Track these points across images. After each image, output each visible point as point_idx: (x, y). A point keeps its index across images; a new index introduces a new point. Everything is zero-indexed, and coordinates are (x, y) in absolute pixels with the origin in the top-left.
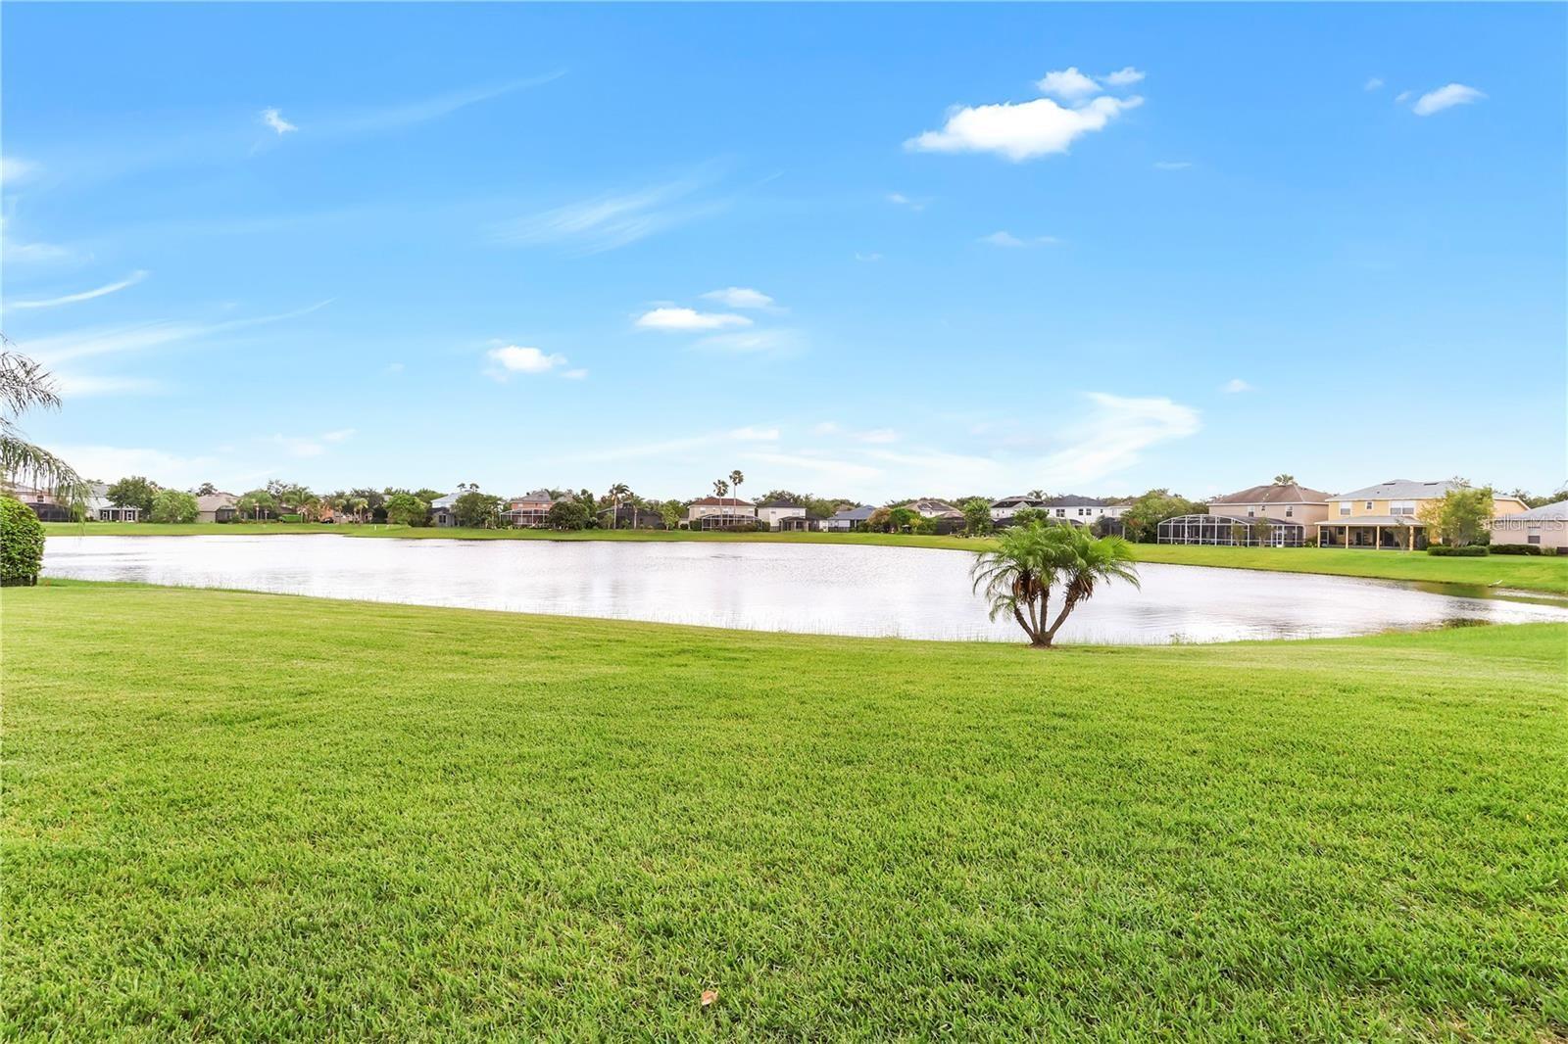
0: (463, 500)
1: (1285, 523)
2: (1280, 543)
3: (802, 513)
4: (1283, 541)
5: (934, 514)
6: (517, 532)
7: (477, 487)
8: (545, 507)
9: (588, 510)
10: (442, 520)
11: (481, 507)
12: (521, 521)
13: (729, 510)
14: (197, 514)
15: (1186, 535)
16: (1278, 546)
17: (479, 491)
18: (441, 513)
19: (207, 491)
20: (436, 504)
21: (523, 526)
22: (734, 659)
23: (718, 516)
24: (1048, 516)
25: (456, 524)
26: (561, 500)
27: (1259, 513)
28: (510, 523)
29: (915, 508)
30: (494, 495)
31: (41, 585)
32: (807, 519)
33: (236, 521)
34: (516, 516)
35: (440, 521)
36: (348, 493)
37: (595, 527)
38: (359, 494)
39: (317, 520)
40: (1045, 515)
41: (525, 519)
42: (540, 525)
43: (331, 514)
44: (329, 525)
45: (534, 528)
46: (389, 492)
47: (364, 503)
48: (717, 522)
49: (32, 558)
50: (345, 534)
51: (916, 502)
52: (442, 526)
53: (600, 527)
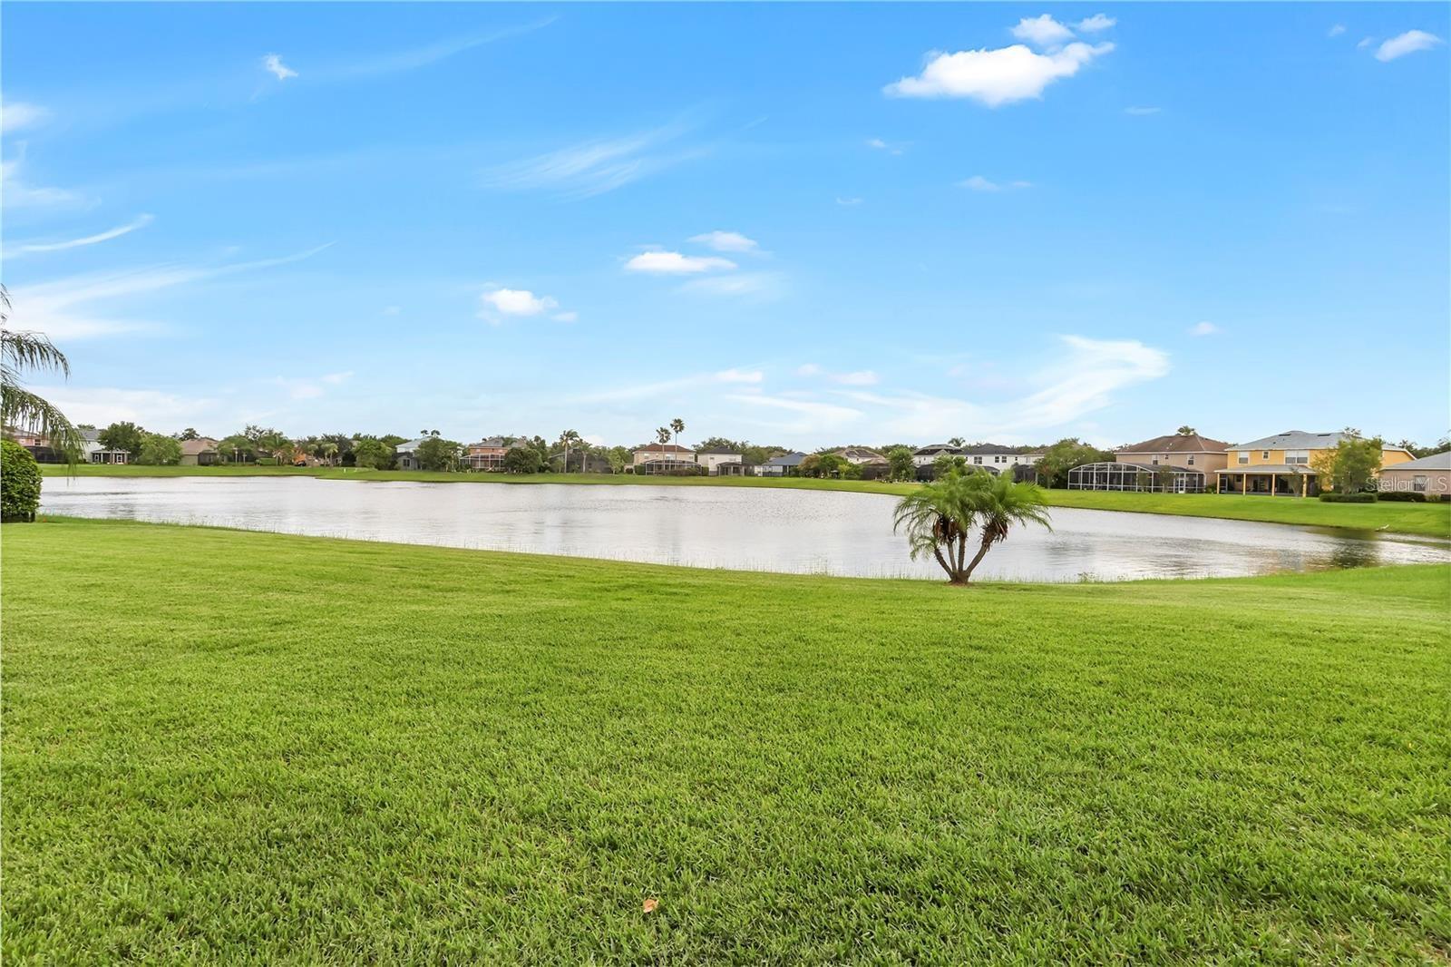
0: (424, 445)
1: (1186, 471)
2: (1181, 489)
3: (738, 459)
4: (1184, 487)
5: (861, 461)
6: (476, 475)
7: (438, 433)
8: (501, 452)
9: (540, 455)
10: (406, 464)
11: (441, 452)
12: (479, 465)
13: (670, 456)
14: (181, 457)
15: (1095, 481)
16: (1180, 492)
17: (439, 437)
18: (405, 457)
19: (190, 435)
20: (400, 449)
21: (481, 470)
22: (676, 594)
23: (661, 462)
24: (967, 463)
25: (419, 467)
26: (515, 445)
27: (1162, 462)
28: (468, 467)
29: (843, 455)
30: (453, 441)
31: (39, 522)
32: (743, 464)
33: (217, 464)
34: (475, 460)
35: (405, 465)
36: (319, 438)
37: (547, 471)
38: (329, 439)
39: (291, 463)
40: (964, 461)
41: (483, 463)
42: (496, 469)
43: (303, 457)
44: (302, 467)
45: (491, 472)
46: (357, 437)
47: (334, 448)
48: (660, 467)
49: (30, 496)
50: (317, 477)
51: (843, 449)
52: (406, 470)
53: (552, 471)
